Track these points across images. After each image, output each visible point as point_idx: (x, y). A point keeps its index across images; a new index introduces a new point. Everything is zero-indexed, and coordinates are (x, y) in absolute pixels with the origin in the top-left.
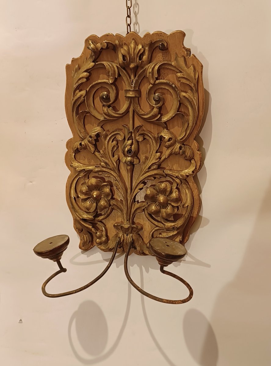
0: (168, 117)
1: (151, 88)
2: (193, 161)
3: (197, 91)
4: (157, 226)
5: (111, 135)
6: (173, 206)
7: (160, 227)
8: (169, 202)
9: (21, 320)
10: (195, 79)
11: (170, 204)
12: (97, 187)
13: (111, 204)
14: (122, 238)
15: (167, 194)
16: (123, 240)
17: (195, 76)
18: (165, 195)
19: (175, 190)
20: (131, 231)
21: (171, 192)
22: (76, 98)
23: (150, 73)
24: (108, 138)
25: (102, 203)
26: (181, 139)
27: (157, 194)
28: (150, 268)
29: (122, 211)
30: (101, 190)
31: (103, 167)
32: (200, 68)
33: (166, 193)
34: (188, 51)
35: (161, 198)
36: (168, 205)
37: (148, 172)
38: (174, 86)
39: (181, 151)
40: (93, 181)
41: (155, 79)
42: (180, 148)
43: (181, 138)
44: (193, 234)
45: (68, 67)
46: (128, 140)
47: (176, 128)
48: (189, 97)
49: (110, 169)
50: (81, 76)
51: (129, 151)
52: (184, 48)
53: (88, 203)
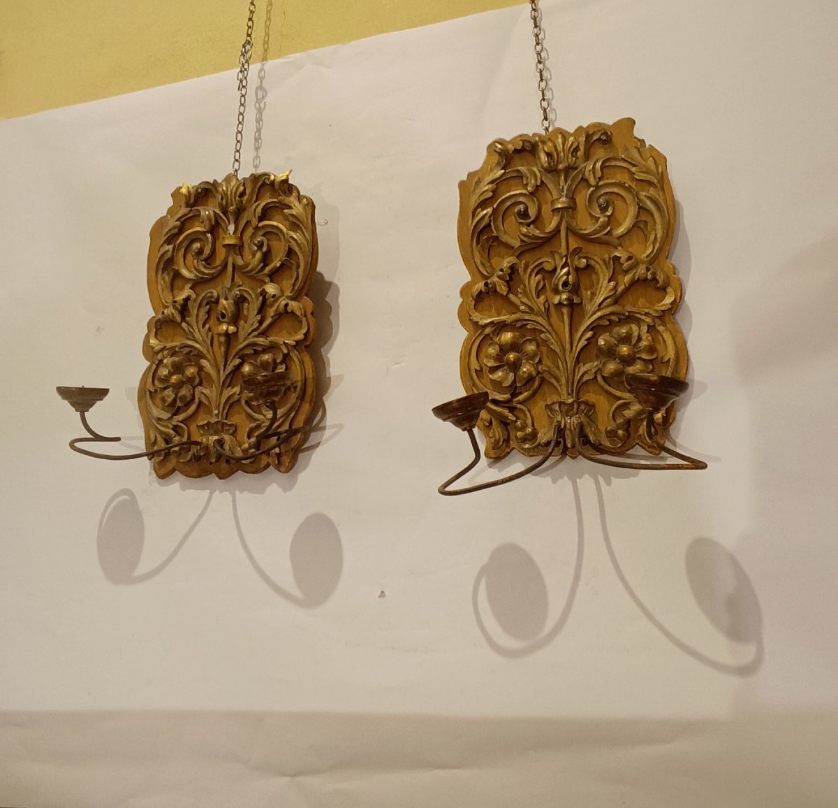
0: (623, 229)
1: (593, 192)
2: (669, 290)
3: (663, 189)
4: (619, 398)
5: (534, 266)
6: (645, 360)
7: (626, 399)
8: (637, 356)
9: (383, 592)
10: (659, 174)
11: (639, 358)
12: (514, 346)
13: (539, 370)
14: (563, 422)
15: (634, 341)
16: (565, 425)
17: (658, 170)
18: (630, 345)
19: (645, 336)
20: (577, 410)
21: (639, 339)
22: (477, 219)
23: (590, 171)
24: (529, 270)
25: (526, 369)
26: (647, 257)
27: (617, 346)
28: (612, 478)
29: (557, 380)
30: (522, 351)
31: (523, 312)
32: (663, 160)
33: (631, 342)
34: (643, 142)
35: (625, 350)
36: (635, 362)
37: (598, 310)
38: (627, 185)
39: (649, 273)
40: (507, 336)
41: (598, 180)
42: (648, 269)
43: (645, 255)
44: (682, 410)
45: (462, 185)
46: (563, 267)
47: (636, 245)
48: (652, 195)
49: (536, 315)
50: (484, 190)
51: (565, 284)
52: (635, 138)
53: (499, 374)
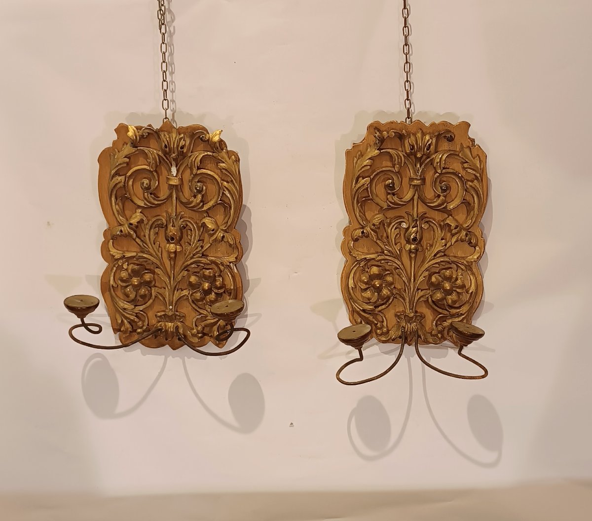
0: (454, 205)
1: (438, 176)
2: (477, 248)
3: (482, 180)
4: (441, 314)
5: (395, 223)
6: (458, 292)
7: (444, 314)
9: (292, 424)
10: (481, 169)
11: (455, 291)
12: (379, 276)
13: (394, 293)
14: (406, 327)
15: (453, 280)
16: (407, 329)
17: (480, 166)
18: (450, 282)
19: (460, 276)
20: (415, 320)
21: (457, 279)
22: (358, 185)
23: (437, 163)
24: (391, 226)
25: (385, 292)
26: (467, 227)
27: (443, 282)
28: (431, 358)
29: (404, 299)
30: (383, 279)
31: (386, 255)
32: (485, 157)
33: (451, 280)
34: (473, 141)
35: (447, 286)
36: (453, 292)
37: (433, 259)
38: (460, 175)
39: (467, 238)
40: (375, 270)
41: (442, 169)
42: (466, 235)
43: (467, 225)
44: (476, 320)
45: (348, 153)
46: (413, 227)
47: (461, 215)
48: (476, 186)
49: (394, 257)
50: (365, 163)
51: (415, 239)
52: (469, 138)
53: (368, 294)
